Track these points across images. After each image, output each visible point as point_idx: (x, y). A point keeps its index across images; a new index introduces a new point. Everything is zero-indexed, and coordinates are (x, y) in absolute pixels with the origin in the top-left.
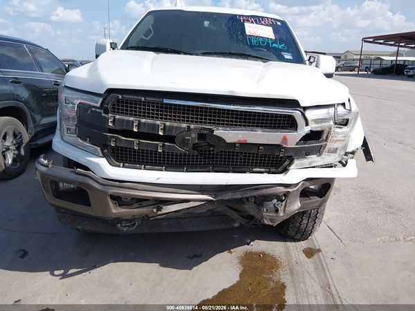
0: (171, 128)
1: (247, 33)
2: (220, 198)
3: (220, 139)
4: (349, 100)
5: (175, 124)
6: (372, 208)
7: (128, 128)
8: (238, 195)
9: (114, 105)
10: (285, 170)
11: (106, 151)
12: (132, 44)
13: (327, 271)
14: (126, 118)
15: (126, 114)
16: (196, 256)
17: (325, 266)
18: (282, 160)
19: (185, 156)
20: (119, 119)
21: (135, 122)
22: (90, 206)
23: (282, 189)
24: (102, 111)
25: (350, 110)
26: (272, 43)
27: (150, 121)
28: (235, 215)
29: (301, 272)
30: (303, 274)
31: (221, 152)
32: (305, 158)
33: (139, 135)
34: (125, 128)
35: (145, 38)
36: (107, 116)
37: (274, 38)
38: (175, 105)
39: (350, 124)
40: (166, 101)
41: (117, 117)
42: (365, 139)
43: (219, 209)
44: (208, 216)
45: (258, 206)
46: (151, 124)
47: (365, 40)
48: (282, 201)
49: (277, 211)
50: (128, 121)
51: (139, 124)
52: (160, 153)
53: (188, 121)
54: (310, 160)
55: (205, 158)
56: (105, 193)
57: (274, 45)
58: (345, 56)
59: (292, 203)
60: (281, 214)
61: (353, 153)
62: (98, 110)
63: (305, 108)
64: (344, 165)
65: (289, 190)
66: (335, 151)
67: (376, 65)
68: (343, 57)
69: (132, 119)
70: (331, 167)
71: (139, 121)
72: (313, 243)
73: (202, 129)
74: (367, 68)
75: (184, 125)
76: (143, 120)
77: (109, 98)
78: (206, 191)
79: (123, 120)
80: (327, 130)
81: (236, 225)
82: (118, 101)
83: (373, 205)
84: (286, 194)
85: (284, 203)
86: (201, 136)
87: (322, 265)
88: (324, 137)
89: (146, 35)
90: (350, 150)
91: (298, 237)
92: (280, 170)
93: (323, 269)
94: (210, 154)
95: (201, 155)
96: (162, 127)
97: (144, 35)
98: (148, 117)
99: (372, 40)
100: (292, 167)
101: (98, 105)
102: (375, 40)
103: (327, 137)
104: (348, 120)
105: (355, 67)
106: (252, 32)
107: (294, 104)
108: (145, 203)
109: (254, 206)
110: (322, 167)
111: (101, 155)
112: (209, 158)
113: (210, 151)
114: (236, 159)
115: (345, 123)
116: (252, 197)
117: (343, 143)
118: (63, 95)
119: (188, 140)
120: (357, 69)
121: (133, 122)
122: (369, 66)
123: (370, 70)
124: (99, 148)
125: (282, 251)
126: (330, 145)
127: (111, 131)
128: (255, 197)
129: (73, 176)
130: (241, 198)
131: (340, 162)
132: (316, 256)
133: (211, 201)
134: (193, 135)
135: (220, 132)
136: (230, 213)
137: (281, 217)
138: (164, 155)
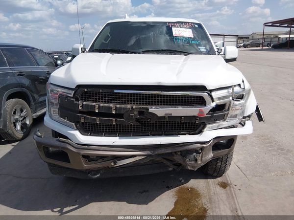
0: (120, 108)
1: (174, 34)
2: (156, 153)
3: (154, 115)
4: (243, 81)
5: (123, 106)
6: (269, 150)
7: (92, 110)
8: (169, 151)
9: (82, 95)
10: (200, 132)
11: (78, 125)
12: (96, 47)
13: (235, 199)
14: (90, 103)
15: (90, 100)
16: (144, 191)
17: (234, 196)
18: (198, 125)
19: (131, 126)
20: (85, 105)
21: (96, 106)
22: (70, 162)
23: (199, 145)
24: (74, 100)
25: (244, 88)
26: (192, 41)
27: (106, 105)
28: (169, 163)
29: (217, 200)
30: (218, 201)
31: (156, 122)
32: (214, 123)
33: (99, 115)
34: (90, 110)
35: (105, 42)
36: (77, 103)
37: (193, 37)
38: (122, 93)
39: (245, 98)
40: (116, 91)
41: (85, 103)
42: (257, 106)
43: (158, 159)
44: (150, 164)
45: (183, 157)
46: (106, 107)
47: (266, 25)
48: (200, 153)
49: (196, 160)
50: (91, 105)
51: (99, 107)
52: (114, 125)
53: (131, 103)
54: (217, 124)
55: (145, 127)
56: (79, 154)
57: (193, 42)
58: (253, 37)
59: (207, 154)
60: (199, 162)
61: (249, 116)
62: (72, 99)
63: (211, 91)
64: (243, 126)
65: (204, 146)
66: (235, 116)
67: (275, 42)
68: (250, 37)
69: (94, 104)
70: (234, 127)
71: (99, 105)
72: (227, 178)
73: (141, 108)
74: (268, 44)
75: (129, 106)
76: (102, 105)
77: (79, 91)
78: (147, 149)
79: (88, 105)
80: (228, 103)
81: (170, 169)
82: (85, 92)
83: (270, 149)
84: (202, 149)
85: (200, 155)
86: (141, 113)
87: (232, 194)
88: (227, 108)
89: (106, 40)
90: (246, 114)
91: (215, 174)
92: (197, 132)
93: (233, 197)
94: (148, 124)
95: (142, 124)
96: (114, 108)
97: (105, 40)
98: (105, 102)
99: (271, 24)
100: (205, 129)
101: (72, 96)
102: (273, 24)
103: (229, 108)
104: (243, 95)
105: (260, 44)
106: (177, 34)
107: (202, 88)
108: (105, 159)
109: (180, 157)
110: (227, 128)
111: (75, 128)
112: (148, 126)
113: (148, 122)
114: (167, 126)
115: (241, 97)
116: (179, 151)
117: (241, 111)
118: (50, 88)
119: (132, 116)
120: (261, 46)
121: (95, 106)
122: (270, 42)
123: (270, 46)
124: (74, 124)
125: (204, 185)
126: (231, 113)
127: (81, 112)
128: (181, 151)
129: (58, 143)
130: (171, 153)
131: (240, 123)
132: (228, 188)
133: (151, 155)
134: (136, 113)
135: (153, 110)
136: (165, 162)
137: (200, 164)
138: (117, 126)
